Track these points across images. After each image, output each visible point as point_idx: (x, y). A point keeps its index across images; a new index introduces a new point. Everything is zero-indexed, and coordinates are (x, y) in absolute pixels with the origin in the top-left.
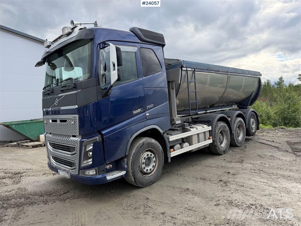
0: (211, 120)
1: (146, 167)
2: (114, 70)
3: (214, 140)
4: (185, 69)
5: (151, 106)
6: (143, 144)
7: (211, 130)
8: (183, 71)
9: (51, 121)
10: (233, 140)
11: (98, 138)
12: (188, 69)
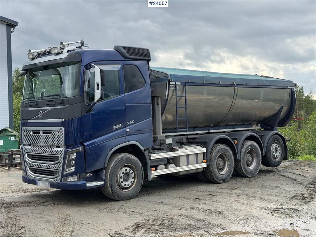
0: (207, 141)
1: (123, 182)
2: (98, 89)
3: (210, 164)
4: (174, 83)
5: (132, 122)
6: (122, 159)
7: (206, 152)
8: (170, 86)
9: (32, 133)
10: (240, 168)
11: (81, 148)
12: (177, 83)
